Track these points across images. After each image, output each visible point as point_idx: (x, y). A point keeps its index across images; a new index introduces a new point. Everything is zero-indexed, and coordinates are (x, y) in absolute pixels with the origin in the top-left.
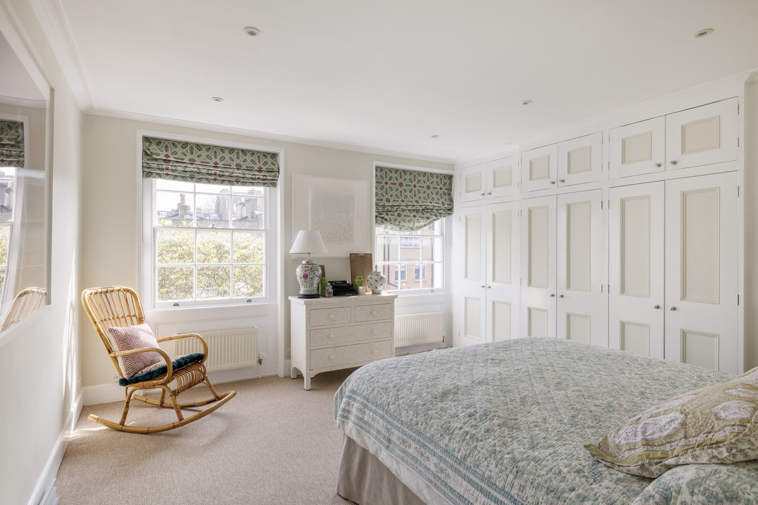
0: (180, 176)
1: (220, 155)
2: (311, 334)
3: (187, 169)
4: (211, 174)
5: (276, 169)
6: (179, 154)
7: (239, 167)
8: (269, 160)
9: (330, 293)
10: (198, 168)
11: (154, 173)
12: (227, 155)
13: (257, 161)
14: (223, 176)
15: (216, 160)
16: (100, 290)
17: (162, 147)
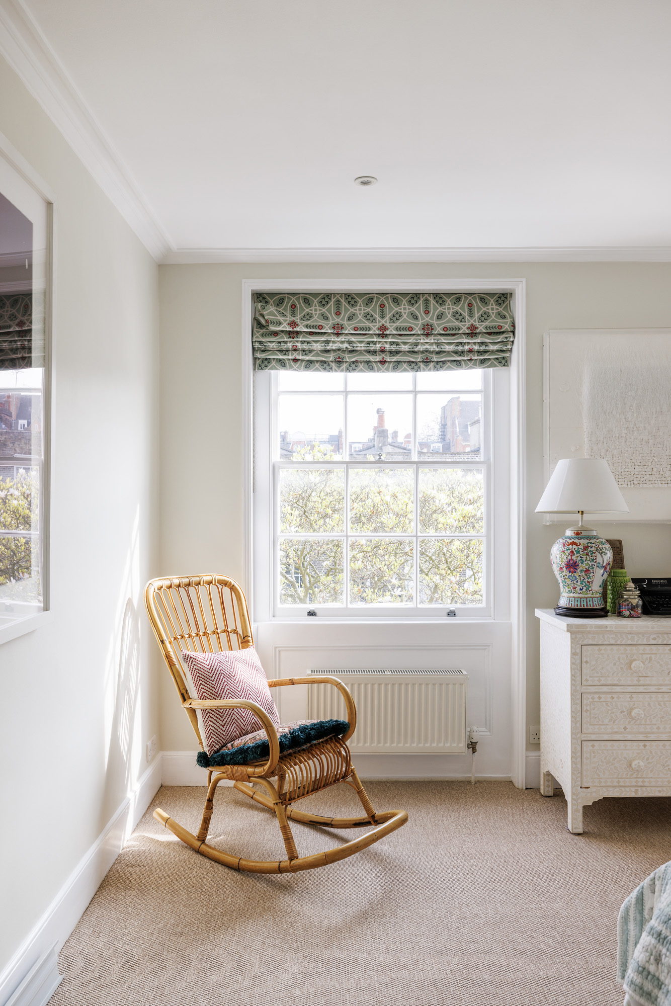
0: (317, 361)
1: (391, 309)
2: (585, 702)
3: (331, 346)
4: (374, 353)
5: (507, 327)
6: (316, 317)
7: (428, 331)
8: (493, 308)
9: (633, 608)
10: (350, 342)
11: (274, 359)
12: (405, 309)
13: (466, 314)
14: (397, 352)
15: (383, 322)
16: (176, 582)
17: (285, 309)
